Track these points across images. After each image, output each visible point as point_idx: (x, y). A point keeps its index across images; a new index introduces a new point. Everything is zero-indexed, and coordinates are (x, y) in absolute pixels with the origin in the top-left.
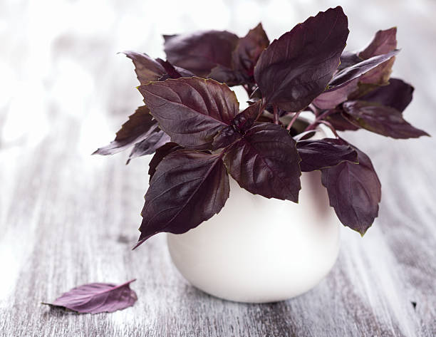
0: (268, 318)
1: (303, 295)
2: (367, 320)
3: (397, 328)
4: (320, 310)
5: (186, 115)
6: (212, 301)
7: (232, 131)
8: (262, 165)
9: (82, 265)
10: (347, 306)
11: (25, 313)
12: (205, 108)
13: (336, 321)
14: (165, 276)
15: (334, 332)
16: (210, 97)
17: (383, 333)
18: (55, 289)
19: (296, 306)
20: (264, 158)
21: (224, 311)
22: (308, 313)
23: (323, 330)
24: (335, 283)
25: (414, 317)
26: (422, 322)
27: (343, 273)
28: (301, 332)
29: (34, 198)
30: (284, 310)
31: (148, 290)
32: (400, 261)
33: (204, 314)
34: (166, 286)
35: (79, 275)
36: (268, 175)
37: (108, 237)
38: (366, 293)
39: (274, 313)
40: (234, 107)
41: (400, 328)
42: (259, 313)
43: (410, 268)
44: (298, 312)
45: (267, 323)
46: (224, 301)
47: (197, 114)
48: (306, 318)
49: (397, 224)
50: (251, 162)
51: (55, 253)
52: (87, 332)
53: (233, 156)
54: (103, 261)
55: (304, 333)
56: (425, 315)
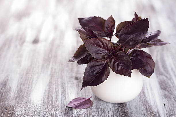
0: (119, 109)
1: (131, 101)
2: (150, 110)
3: (159, 113)
4: (136, 106)
5: (97, 49)
6: (103, 102)
7: (110, 54)
8: (120, 65)
9: (64, 88)
10: (144, 105)
11: (46, 105)
12: (103, 47)
13: (140, 110)
14: (89, 92)
15: (139, 114)
16: (104, 43)
17: (154, 115)
18: (55, 97)
19: (128, 104)
20: (120, 63)
21: (106, 106)
22: (132, 107)
23: (136, 113)
24: (141, 96)
25: (164, 109)
26: (166, 111)
27: (144, 93)
28: (129, 114)
29: (49, 62)
30: (125, 106)
32: (162, 88)
33: (100, 107)
35: (63, 91)
36: (121, 68)
37: (72, 77)
38: (150, 100)
39: (121, 107)
40: (111, 46)
41: (160, 113)
42: (117, 107)
43: (164, 91)
44: (129, 107)
45: (119, 111)
46: (106, 102)
47: (100, 48)
48: (131, 109)
49: (162, 74)
50: (116, 64)
51: (56, 83)
52: (65, 112)
53: (111, 61)
54: (70, 86)
56: (167, 109)
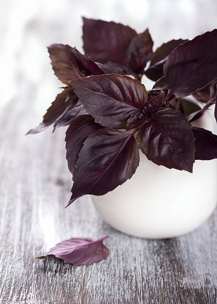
0: (162, 251)
1: (190, 234)
4: (201, 246)
5: (106, 102)
6: (122, 237)
7: (142, 115)
8: (165, 142)
12: (121, 97)
13: (213, 256)
14: (88, 214)
15: (211, 264)
16: (125, 88)
18: (6, 223)
19: (184, 242)
20: (166, 137)
21: (130, 245)
22: (193, 248)
23: (203, 263)
24: (214, 223)
28: (186, 264)
30: (174, 245)
31: (75, 225)
33: (115, 248)
34: (89, 222)
35: (25, 211)
36: (169, 150)
37: (49, 180)
39: (167, 247)
40: (144, 97)
42: (156, 247)
44: (185, 247)
45: (162, 256)
46: (130, 236)
47: (115, 100)
48: (191, 251)
50: (156, 139)
51: (9, 193)
52: (26, 260)
53: (142, 134)
54: (44, 200)
55: (188, 265)
